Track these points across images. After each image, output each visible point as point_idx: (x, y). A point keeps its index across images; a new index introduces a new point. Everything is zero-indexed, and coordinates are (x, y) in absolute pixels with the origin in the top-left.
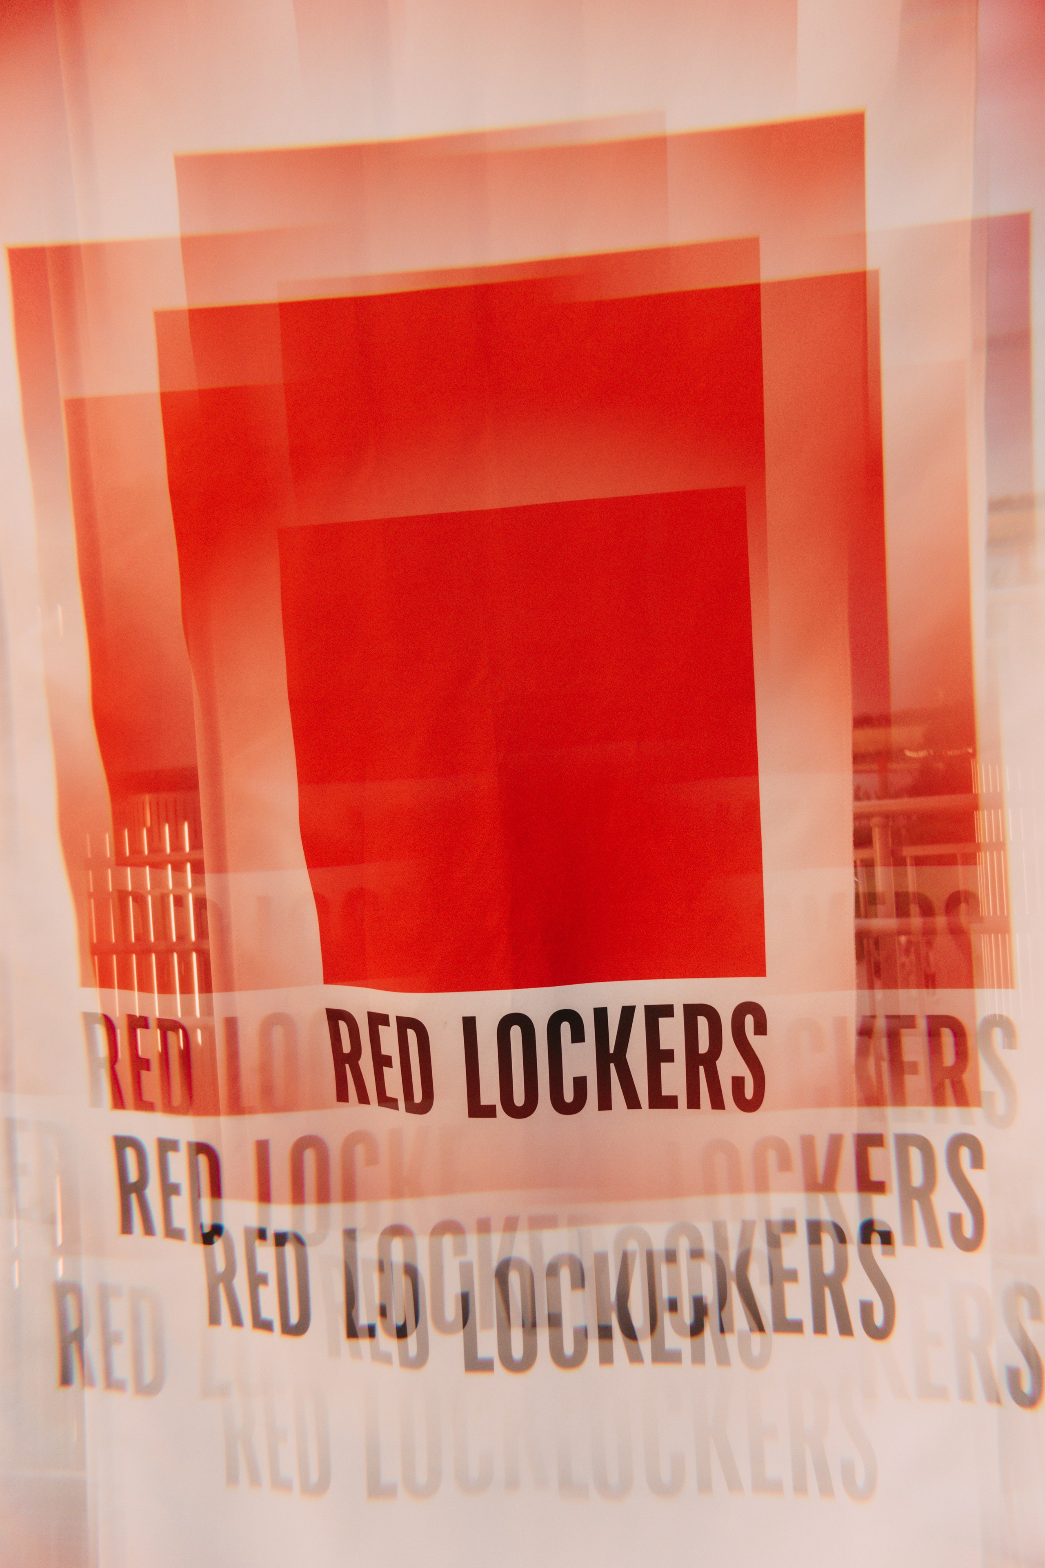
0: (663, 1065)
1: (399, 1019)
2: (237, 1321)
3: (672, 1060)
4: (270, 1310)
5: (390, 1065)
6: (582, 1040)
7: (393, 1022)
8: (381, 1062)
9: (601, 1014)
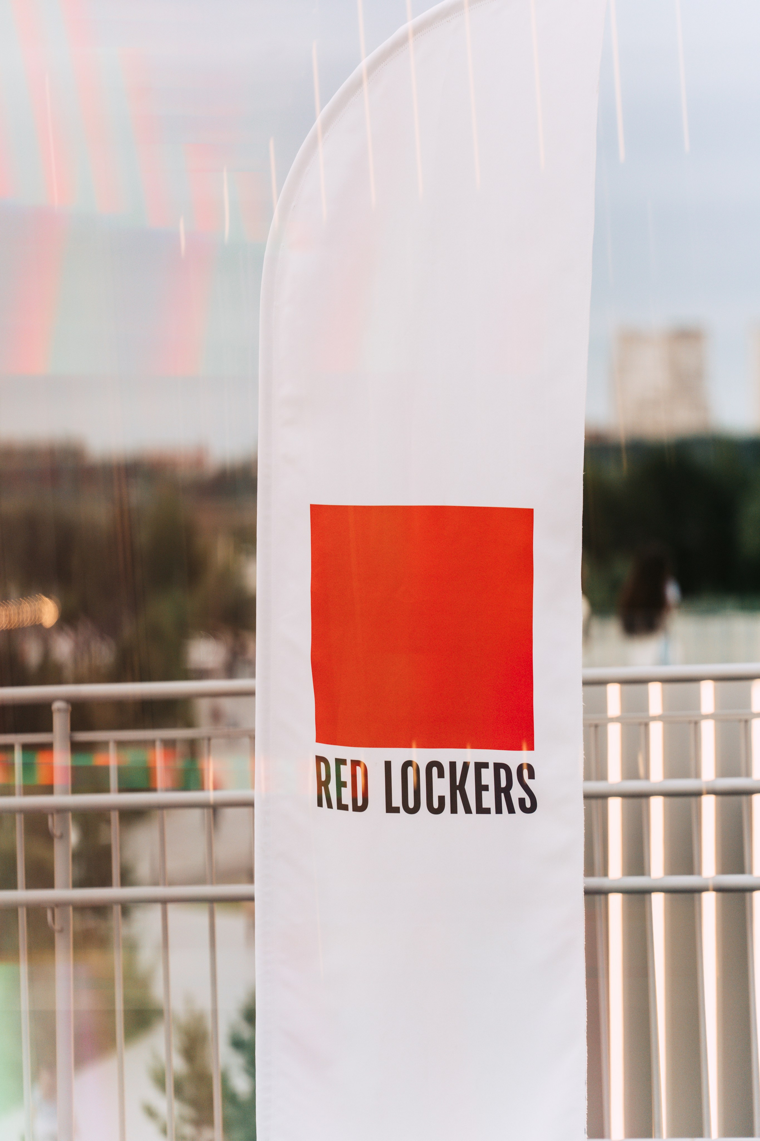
0: (483, 792)
1: (352, 761)
2: (330, 806)
3: (488, 790)
4: (347, 799)
5: (345, 786)
6: (443, 777)
7: (349, 763)
8: (341, 784)
9: (453, 765)
